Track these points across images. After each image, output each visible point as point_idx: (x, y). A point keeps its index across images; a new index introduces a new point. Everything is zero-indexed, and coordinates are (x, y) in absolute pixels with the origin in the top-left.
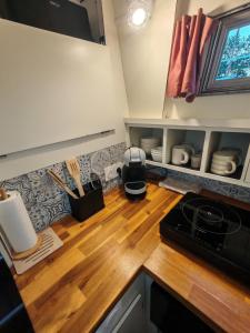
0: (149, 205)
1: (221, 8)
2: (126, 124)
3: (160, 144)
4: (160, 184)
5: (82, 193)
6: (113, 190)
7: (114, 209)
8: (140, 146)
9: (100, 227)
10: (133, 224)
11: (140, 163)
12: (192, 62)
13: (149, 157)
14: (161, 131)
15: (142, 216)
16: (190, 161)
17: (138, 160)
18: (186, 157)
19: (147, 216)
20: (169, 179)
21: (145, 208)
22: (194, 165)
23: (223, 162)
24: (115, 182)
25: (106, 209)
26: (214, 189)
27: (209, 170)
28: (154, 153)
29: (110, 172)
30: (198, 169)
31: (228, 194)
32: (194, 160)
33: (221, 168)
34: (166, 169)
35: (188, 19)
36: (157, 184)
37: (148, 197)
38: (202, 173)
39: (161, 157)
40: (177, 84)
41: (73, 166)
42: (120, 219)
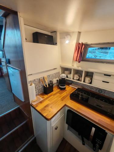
0: (66, 91)
1: (86, 43)
2: (60, 66)
3: (71, 73)
4: (70, 86)
5: (48, 86)
6: (55, 87)
7: (56, 92)
8: (64, 73)
9: (53, 96)
10: (62, 96)
11: (65, 78)
12: (80, 55)
13: (67, 77)
14: (71, 69)
15: (64, 94)
16: (79, 79)
17: (64, 78)
18: (78, 78)
19: (66, 94)
20: (73, 84)
21: (65, 92)
22: (80, 80)
23: (88, 80)
24: (56, 84)
25: (54, 92)
26: (86, 88)
27: (84, 82)
28: (69, 76)
29: (55, 81)
30: (81, 81)
31: (90, 89)
32: (80, 78)
33: (87, 81)
34: (72, 81)
35: (79, 43)
36: (69, 86)
37: (66, 89)
38: (82, 82)
39: (71, 77)
40: (76, 58)
41: (46, 78)
42: (58, 94)
